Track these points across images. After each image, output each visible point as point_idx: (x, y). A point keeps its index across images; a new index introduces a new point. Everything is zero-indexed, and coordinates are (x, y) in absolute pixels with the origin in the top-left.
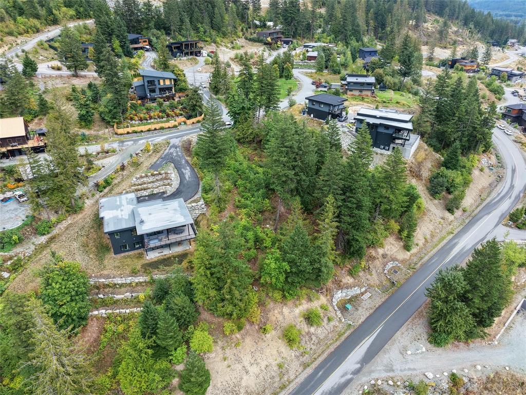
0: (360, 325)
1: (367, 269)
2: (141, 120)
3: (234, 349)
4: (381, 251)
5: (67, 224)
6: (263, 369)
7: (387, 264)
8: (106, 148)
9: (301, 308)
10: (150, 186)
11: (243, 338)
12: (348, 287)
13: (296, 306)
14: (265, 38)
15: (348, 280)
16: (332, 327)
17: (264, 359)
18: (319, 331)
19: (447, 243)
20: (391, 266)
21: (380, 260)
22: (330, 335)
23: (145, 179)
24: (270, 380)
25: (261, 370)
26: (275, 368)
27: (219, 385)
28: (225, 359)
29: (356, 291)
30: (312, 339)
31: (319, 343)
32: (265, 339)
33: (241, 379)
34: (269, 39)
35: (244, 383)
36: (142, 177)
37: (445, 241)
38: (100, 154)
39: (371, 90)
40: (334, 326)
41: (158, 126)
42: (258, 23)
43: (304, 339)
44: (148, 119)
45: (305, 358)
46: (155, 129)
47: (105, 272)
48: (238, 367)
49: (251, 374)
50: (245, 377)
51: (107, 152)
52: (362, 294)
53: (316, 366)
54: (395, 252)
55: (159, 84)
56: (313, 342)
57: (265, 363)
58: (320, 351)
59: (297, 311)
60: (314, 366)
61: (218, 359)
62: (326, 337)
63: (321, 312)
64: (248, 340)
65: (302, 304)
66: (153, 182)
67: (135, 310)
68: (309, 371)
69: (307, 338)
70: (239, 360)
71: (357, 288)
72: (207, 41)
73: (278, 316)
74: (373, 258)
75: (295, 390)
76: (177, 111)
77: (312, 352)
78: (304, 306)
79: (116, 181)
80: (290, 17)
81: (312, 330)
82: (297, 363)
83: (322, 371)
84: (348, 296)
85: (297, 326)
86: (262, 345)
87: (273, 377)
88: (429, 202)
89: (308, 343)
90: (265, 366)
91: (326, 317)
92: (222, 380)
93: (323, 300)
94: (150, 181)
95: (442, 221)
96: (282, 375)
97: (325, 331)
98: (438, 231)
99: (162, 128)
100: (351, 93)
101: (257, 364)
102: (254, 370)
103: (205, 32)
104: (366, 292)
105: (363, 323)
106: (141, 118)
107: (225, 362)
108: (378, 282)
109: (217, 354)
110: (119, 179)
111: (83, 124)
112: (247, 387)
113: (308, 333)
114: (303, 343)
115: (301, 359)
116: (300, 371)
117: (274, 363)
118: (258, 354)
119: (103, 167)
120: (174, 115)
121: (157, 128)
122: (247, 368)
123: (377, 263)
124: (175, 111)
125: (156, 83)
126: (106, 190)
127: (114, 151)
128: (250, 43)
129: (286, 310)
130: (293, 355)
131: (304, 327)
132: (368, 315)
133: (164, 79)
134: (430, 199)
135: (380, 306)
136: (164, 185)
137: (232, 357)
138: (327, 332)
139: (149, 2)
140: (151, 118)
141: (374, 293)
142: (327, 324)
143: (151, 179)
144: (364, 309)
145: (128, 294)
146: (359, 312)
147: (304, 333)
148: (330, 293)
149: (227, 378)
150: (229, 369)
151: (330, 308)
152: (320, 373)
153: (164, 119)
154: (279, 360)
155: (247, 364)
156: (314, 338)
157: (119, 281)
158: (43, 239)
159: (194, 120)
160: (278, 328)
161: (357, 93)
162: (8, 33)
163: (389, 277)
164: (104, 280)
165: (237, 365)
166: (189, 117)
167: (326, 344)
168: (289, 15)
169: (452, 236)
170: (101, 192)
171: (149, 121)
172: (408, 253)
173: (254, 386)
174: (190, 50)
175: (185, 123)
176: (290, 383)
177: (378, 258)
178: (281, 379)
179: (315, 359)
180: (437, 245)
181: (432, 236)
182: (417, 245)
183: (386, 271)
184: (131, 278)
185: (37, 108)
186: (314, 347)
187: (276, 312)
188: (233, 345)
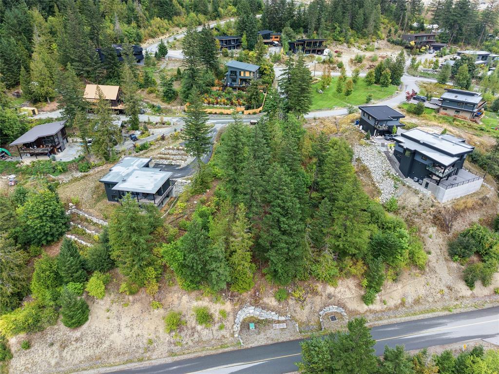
0: (247, 349)
1: (301, 301)
2: (209, 103)
3: (121, 307)
4: (330, 289)
5: (101, 169)
6: (134, 336)
7: (328, 306)
8: (164, 121)
9: (200, 303)
10: (172, 157)
11: (133, 302)
12: (265, 307)
13: (197, 299)
14: (408, 42)
15: (272, 302)
16: (220, 336)
17: (140, 328)
18: (205, 332)
19: (431, 318)
20: (334, 310)
21: (323, 298)
22: (213, 342)
23: (170, 151)
24: (134, 348)
25: (132, 336)
26: (145, 341)
27: (93, 328)
28: (108, 311)
29: (274, 316)
30: (193, 335)
31: (198, 342)
32: (152, 313)
33: (112, 333)
34: (412, 43)
35: (112, 337)
36: (169, 149)
37: (430, 315)
38: (158, 124)
39: (471, 112)
40: (223, 336)
41: (218, 111)
42: (415, 25)
43: (186, 331)
44: (215, 103)
45: (176, 347)
46: (216, 113)
47: (91, 210)
48: (116, 323)
49: (122, 334)
50: (116, 334)
51: (164, 124)
52: (279, 322)
53: (178, 360)
54: (348, 298)
55: (240, 75)
56: (192, 338)
57: (139, 332)
58: (194, 350)
59: (195, 304)
60: (176, 358)
61: (103, 308)
62: (209, 341)
63: (217, 316)
64: (137, 307)
65: (204, 300)
66: (175, 155)
67: (89, 245)
68: (169, 360)
69: (190, 332)
70: (118, 318)
71: (274, 313)
72: (340, 41)
73: (176, 300)
74: (315, 293)
75: (145, 368)
76: (242, 101)
77: (186, 346)
78: (205, 303)
79: (153, 147)
80: (452, 19)
81: (199, 328)
82: (166, 348)
83: (177, 367)
84: (261, 317)
85: (187, 317)
86: (146, 316)
87: (138, 347)
88: (442, 262)
89: (188, 336)
90: (137, 334)
91: (220, 324)
92: (97, 325)
93: (228, 306)
94: (174, 153)
95: (446, 290)
96: (147, 350)
97: (211, 335)
98: (430, 300)
99: (222, 114)
100: (445, 112)
101: (132, 329)
102: (126, 332)
103: (341, 32)
104: (283, 322)
105: (252, 348)
106: (209, 102)
107: (108, 313)
108: (304, 319)
109: (105, 303)
110: (156, 146)
111: (165, 99)
112: (112, 341)
113: (193, 328)
114: (183, 334)
115: (172, 347)
116: (164, 356)
117: (146, 336)
118: (138, 321)
119: (153, 134)
120: (237, 104)
121: (218, 113)
122: (121, 327)
123: (318, 299)
124: (239, 100)
125: (238, 74)
126: (141, 152)
127: (169, 124)
128: (391, 45)
129: (185, 298)
130: (167, 339)
131: (192, 322)
132: (263, 344)
133: (245, 71)
134: (445, 258)
135: (283, 343)
136: (181, 160)
137: (115, 312)
138: (212, 337)
139: (293, 2)
140: (217, 103)
141: (290, 327)
142: (217, 330)
143: (175, 152)
144: (266, 337)
145: (93, 232)
146: (258, 336)
147: (189, 327)
148: (242, 304)
149: (102, 326)
150: (107, 320)
151: (231, 318)
152: (175, 368)
153: (228, 106)
154: (152, 336)
155: (123, 324)
156: (196, 335)
157: (95, 220)
158: (79, 174)
159: (251, 111)
160: (169, 310)
161: (452, 113)
162: (176, 25)
163: (321, 320)
164: (87, 216)
165: (115, 320)
166: (248, 108)
167: (204, 347)
168: (451, 17)
169: (446, 313)
170: (137, 152)
171: (215, 106)
172: (365, 307)
173: (119, 344)
174: (315, 47)
175: (243, 112)
176: (149, 359)
177: (322, 295)
178: (145, 352)
179: (184, 354)
180: (415, 314)
181: (417, 302)
182: (384, 302)
183: (321, 313)
184: (102, 221)
185: (143, 82)
186: (190, 343)
187: (176, 295)
188: (122, 303)
